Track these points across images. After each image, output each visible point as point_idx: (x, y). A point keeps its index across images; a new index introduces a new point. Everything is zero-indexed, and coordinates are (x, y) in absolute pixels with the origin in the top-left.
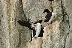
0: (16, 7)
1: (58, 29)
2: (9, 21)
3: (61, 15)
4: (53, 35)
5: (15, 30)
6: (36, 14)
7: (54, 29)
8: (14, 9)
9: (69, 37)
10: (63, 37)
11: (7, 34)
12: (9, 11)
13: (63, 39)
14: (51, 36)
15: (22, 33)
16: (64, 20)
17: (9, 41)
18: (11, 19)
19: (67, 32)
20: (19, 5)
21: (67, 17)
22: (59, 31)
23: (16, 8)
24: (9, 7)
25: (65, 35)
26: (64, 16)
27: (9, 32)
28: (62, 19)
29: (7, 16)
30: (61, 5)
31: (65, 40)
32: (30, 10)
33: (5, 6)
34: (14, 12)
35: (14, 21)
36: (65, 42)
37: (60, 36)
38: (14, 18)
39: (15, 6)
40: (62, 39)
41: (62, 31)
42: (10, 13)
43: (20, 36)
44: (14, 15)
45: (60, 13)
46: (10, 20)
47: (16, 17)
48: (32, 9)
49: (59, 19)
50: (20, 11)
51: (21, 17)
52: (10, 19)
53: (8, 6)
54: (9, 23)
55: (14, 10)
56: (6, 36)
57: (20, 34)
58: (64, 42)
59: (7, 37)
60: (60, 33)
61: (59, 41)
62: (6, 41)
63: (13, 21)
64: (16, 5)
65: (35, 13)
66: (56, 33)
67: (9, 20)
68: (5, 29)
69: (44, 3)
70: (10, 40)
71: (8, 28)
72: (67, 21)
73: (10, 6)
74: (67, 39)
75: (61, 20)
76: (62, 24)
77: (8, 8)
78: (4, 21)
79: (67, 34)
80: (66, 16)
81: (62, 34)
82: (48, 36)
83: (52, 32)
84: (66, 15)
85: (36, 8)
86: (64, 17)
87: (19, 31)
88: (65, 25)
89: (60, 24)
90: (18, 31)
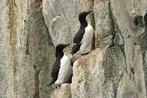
0: (28, 11)
1: (101, 65)
2: (13, 44)
3: (108, 34)
4: (90, 81)
5: (27, 64)
6: (66, 28)
7: (92, 66)
8: (25, 16)
9: (123, 84)
10: (112, 85)
11: (10, 75)
12: (13, 22)
13: (111, 89)
14: (86, 83)
15: (41, 72)
16: (114, 46)
17: (12, 91)
18: (18, 39)
19: (120, 73)
20: (36, 7)
21: (121, 38)
22: (103, 71)
23: (28, 14)
24: (13, 12)
25: (115, 79)
26: (115, 34)
27: (12, 70)
28: (111, 42)
29: (9, 34)
30: (108, 10)
31: (115, 91)
32: (55, 19)
33: (5, 11)
34: (24, 22)
35: (25, 45)
36: (116, 94)
37: (103, 82)
38: (24, 37)
39: (25, 10)
40: (108, 89)
41: (110, 71)
42: (14, 26)
43: (37, 78)
44: (24, 31)
45: (107, 28)
46: (15, 43)
47: (29, 35)
48: (57, 17)
49: (106, 42)
50: (38, 20)
51: (40, 34)
52: (14, 41)
53: (10, 11)
54: (13, 50)
55: (24, 19)
56: (7, 79)
57: (37, 73)
58: (113, 94)
59: (9, 82)
60: (105, 74)
61: (103, 92)
62: (6, 91)
63: (22, 43)
64: (29, 8)
65: (64, 27)
66: (96, 76)
67: (12, 42)
68: (4, 65)
69: (78, 4)
70: (16, 89)
71: (10, 60)
72: (121, 46)
73: (15, 9)
74: (118, 89)
75: (108, 46)
76: (109, 55)
77: (10, 15)
78: (2, 44)
79: (119, 77)
80: (118, 36)
81: (110, 77)
82: (79, 82)
83: (87, 74)
84: (119, 33)
85: (64, 15)
86: (113, 38)
87: (34, 66)
88: (117, 56)
89: (104, 55)
90: (33, 68)
